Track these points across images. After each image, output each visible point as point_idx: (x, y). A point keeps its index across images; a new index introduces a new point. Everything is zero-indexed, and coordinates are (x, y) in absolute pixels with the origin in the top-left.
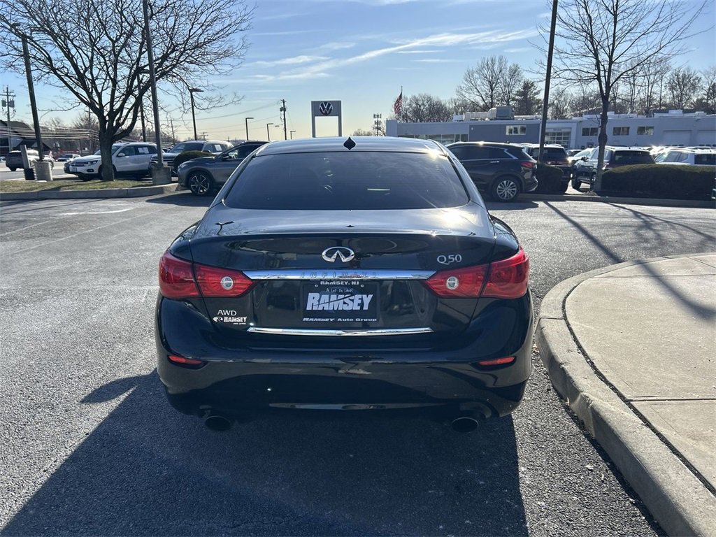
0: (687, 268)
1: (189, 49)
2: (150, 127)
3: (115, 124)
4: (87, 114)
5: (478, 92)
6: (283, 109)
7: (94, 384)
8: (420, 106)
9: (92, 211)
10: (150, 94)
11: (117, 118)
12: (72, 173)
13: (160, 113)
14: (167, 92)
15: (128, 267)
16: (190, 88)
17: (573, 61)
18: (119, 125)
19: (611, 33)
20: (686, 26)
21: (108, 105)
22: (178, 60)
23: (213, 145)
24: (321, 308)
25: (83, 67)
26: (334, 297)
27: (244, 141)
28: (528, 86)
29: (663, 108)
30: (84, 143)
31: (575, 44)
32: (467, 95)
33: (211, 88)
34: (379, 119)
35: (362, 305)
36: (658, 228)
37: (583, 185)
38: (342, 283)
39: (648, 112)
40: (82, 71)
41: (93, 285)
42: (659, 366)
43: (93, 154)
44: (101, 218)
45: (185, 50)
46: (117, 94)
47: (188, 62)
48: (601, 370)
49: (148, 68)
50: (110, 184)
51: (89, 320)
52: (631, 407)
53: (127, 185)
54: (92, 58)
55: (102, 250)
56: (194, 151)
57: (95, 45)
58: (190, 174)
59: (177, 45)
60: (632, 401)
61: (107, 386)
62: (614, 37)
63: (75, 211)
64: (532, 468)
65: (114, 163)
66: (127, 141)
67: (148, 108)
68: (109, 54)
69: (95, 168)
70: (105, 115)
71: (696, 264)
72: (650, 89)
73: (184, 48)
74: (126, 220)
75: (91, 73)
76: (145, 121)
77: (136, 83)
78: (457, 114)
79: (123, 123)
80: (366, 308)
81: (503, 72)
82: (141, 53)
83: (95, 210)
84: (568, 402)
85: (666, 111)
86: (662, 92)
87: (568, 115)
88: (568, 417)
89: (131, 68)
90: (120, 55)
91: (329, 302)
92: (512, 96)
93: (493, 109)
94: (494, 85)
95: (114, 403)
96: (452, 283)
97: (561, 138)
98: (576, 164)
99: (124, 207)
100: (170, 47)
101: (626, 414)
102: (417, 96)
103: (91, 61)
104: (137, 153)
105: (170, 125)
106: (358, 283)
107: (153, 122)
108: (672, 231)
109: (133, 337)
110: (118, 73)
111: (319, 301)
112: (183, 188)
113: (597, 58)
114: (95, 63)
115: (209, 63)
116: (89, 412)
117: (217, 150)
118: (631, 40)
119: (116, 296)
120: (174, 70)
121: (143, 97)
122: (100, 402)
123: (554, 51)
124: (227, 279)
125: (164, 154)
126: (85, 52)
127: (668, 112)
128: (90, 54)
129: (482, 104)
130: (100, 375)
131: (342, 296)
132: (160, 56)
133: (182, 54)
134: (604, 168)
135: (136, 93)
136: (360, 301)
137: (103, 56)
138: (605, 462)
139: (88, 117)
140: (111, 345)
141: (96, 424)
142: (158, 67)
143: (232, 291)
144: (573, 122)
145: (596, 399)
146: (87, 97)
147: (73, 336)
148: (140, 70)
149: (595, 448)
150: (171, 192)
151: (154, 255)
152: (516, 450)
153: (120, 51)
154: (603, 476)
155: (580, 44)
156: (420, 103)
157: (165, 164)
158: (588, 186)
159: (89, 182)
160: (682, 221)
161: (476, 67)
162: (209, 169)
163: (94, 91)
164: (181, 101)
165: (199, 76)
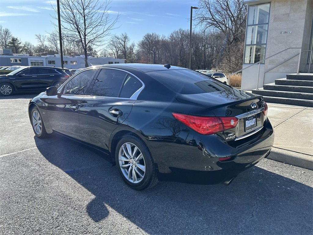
24: (248, 126)
28: (14, 40)
91: (250, 123)
92: (7, 44)
97: (39, 65)
131: (251, 120)
136: (254, 121)
144: (44, 58)
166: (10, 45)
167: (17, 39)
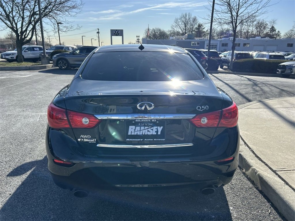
0: (281, 104)
1: (57, 5)
2: (40, 39)
3: (23, 37)
4: (11, 33)
5: (180, 27)
6: (98, 33)
7: (14, 165)
8: (156, 33)
9: (13, 76)
10: (39, 24)
11: (24, 34)
12: (4, 59)
13: (44, 32)
14: (47, 23)
15: (30, 103)
16: (58, 22)
17: (222, 15)
18: (25, 37)
19: (238, 4)
20: (268, 1)
21: (20, 29)
22: (52, 9)
23: (68, 48)
24: (136, 134)
25: (9, 12)
26: (142, 128)
27: (81, 46)
28: (200, 26)
29: (253, 36)
30: (10, 45)
31: (223, 7)
32: (175, 29)
33: (67, 22)
34: (139, 38)
35: (157, 132)
36: (260, 86)
37: (224, 67)
38: (147, 121)
39: (247, 38)
40: (8, 13)
41: (13, 112)
42: (283, 153)
43: (13, 50)
44: (17, 79)
45: (55, 5)
46: (24, 24)
47: (56, 10)
48: (258, 155)
49: (38, 12)
50: (21, 64)
51: (11, 130)
52: (277, 174)
53: (30, 64)
54: (13, 7)
55: (18, 95)
56: (59, 50)
57: (14, 2)
58: (58, 60)
59: (52, 3)
60: (276, 171)
61: (20, 166)
62: (239, 5)
63: (5, 76)
64: (236, 207)
65: (23, 54)
66: (29, 45)
67: (38, 30)
68: (20, 6)
69: (15, 57)
70: (19, 33)
71: (284, 102)
72: (248, 28)
73: (55, 4)
74: (29, 80)
75: (12, 14)
76: (37, 36)
77: (33, 19)
78: (171, 37)
79: (27, 37)
80: (159, 133)
81: (190, 19)
82: (35, 6)
83: (15, 76)
84: (244, 171)
85: (254, 37)
86: (253, 29)
87: (216, 38)
88: (245, 178)
89: (31, 12)
90: (26, 7)
91: (140, 131)
92: (194, 29)
93: (186, 34)
94: (186, 25)
95: (24, 176)
96: (204, 121)
97: (213, 47)
98: (221, 58)
99: (28, 74)
100: (48, 3)
101: (276, 178)
102: (155, 28)
103: (12, 9)
104: (34, 50)
105: (49, 38)
106: (155, 121)
107: (41, 37)
108: (266, 87)
109: (33, 139)
110: (24, 14)
111: (135, 130)
112: (55, 66)
113: (231, 14)
114: (14, 10)
115: (66, 11)
116: (11, 182)
117: (70, 49)
118: (246, 7)
119: (24, 118)
120: (50, 14)
121: (36, 25)
122: (17, 176)
123: (214, 10)
124: (85, 119)
125: (46, 51)
126: (10, 5)
127: (255, 38)
128: (12, 6)
129: (181, 32)
130: (17, 160)
131: (147, 127)
132: (44, 7)
133: (53, 7)
134: (233, 60)
135: (33, 23)
136: (156, 130)
137: (18, 7)
138: (268, 203)
139: (11, 34)
140: (22, 144)
141: (15, 189)
142: (43, 12)
143: (88, 125)
144: (218, 41)
145: (260, 170)
146: (10, 25)
147: (3, 139)
148: (34, 14)
149: (262, 195)
150: (50, 68)
151: (43, 97)
152: (226, 197)
153: (25, 5)
154: (270, 210)
155: (225, 8)
156: (156, 31)
157: (47, 55)
158: (227, 67)
159: (11, 63)
160: (268, 83)
161: (179, 17)
162: (67, 58)
163: (14, 22)
164: (54, 27)
165: (61, 17)
166: (196, 30)
167: (202, 25)
